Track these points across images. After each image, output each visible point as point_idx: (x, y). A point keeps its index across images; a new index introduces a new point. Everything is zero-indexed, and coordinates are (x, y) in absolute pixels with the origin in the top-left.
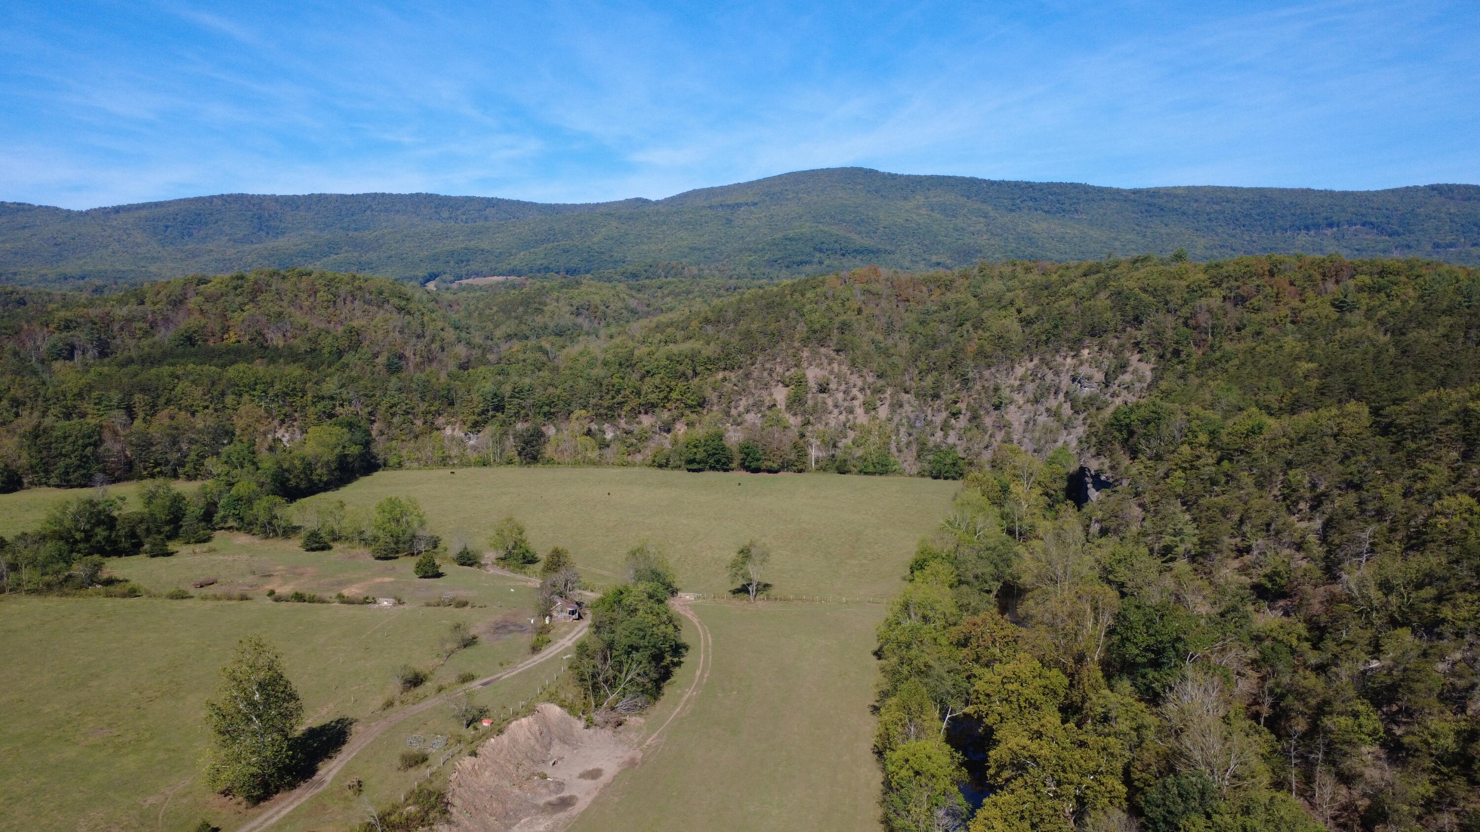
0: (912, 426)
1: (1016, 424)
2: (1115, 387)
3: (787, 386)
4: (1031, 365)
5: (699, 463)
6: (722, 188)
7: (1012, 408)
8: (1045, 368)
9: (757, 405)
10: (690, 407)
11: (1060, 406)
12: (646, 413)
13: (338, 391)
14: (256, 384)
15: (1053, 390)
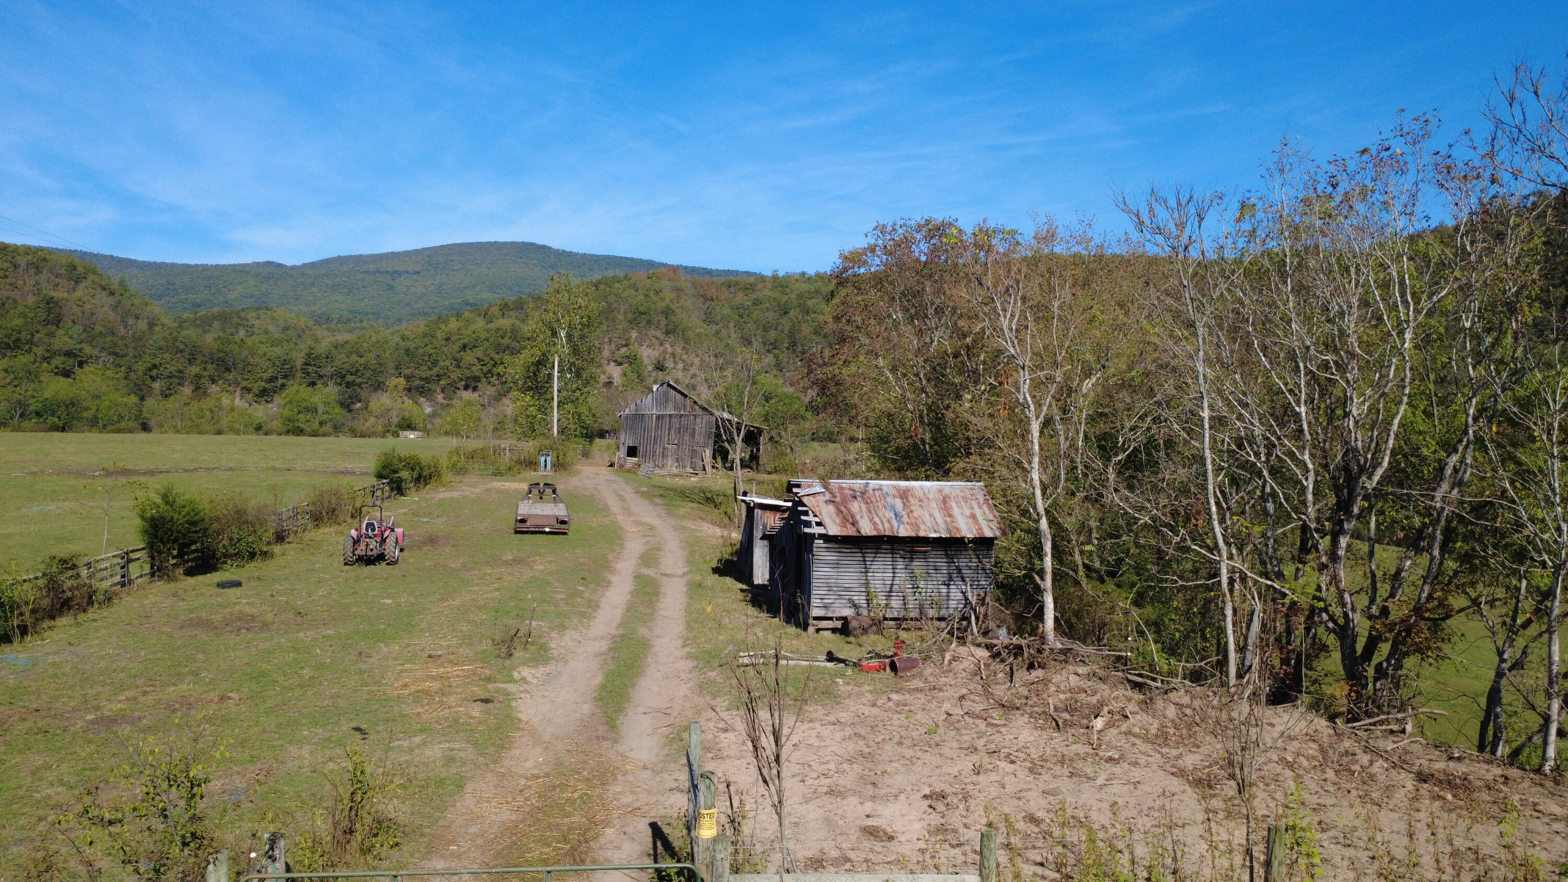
3: (620, 364)
6: (372, 256)
12: (466, 388)
13: (79, 346)
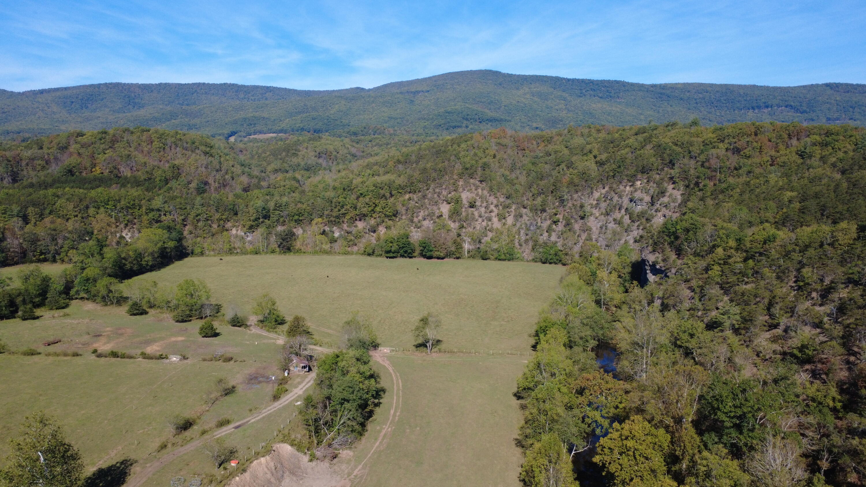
0: (528, 229)
1: (594, 229)
2: (658, 206)
3: (450, 203)
4: (604, 191)
5: (393, 253)
6: (408, 81)
7: (592, 218)
8: (612, 193)
9: (431, 215)
10: (388, 216)
11: (622, 217)
12: (360, 220)
13: (162, 206)
14: (109, 201)
15: (618, 207)
